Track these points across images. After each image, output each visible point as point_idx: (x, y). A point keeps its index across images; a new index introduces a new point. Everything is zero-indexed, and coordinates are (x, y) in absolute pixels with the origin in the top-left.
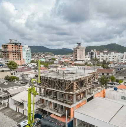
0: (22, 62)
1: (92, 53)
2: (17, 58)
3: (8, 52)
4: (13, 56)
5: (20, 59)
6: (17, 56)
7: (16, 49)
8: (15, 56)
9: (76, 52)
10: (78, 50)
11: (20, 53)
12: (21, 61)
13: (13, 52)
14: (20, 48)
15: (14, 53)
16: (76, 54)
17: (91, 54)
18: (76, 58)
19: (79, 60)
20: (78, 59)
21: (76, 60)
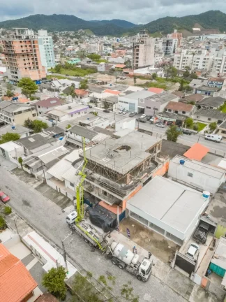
0: (41, 72)
1: (168, 41)
2: (32, 66)
3: (15, 55)
4: (23, 62)
5: (38, 68)
6: (31, 61)
7: (29, 48)
8: (27, 62)
9: (138, 50)
10: (140, 45)
11: (35, 55)
12: (39, 72)
13: (23, 55)
14: (34, 46)
15: (26, 57)
16: (138, 54)
17: (167, 45)
18: (137, 62)
19: (142, 66)
20: (141, 64)
21: (137, 67)
